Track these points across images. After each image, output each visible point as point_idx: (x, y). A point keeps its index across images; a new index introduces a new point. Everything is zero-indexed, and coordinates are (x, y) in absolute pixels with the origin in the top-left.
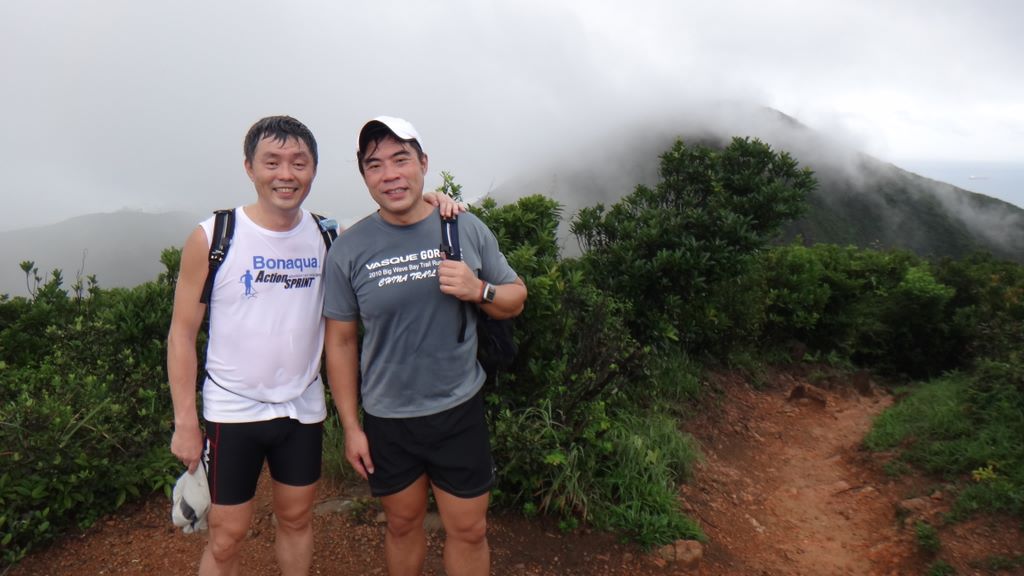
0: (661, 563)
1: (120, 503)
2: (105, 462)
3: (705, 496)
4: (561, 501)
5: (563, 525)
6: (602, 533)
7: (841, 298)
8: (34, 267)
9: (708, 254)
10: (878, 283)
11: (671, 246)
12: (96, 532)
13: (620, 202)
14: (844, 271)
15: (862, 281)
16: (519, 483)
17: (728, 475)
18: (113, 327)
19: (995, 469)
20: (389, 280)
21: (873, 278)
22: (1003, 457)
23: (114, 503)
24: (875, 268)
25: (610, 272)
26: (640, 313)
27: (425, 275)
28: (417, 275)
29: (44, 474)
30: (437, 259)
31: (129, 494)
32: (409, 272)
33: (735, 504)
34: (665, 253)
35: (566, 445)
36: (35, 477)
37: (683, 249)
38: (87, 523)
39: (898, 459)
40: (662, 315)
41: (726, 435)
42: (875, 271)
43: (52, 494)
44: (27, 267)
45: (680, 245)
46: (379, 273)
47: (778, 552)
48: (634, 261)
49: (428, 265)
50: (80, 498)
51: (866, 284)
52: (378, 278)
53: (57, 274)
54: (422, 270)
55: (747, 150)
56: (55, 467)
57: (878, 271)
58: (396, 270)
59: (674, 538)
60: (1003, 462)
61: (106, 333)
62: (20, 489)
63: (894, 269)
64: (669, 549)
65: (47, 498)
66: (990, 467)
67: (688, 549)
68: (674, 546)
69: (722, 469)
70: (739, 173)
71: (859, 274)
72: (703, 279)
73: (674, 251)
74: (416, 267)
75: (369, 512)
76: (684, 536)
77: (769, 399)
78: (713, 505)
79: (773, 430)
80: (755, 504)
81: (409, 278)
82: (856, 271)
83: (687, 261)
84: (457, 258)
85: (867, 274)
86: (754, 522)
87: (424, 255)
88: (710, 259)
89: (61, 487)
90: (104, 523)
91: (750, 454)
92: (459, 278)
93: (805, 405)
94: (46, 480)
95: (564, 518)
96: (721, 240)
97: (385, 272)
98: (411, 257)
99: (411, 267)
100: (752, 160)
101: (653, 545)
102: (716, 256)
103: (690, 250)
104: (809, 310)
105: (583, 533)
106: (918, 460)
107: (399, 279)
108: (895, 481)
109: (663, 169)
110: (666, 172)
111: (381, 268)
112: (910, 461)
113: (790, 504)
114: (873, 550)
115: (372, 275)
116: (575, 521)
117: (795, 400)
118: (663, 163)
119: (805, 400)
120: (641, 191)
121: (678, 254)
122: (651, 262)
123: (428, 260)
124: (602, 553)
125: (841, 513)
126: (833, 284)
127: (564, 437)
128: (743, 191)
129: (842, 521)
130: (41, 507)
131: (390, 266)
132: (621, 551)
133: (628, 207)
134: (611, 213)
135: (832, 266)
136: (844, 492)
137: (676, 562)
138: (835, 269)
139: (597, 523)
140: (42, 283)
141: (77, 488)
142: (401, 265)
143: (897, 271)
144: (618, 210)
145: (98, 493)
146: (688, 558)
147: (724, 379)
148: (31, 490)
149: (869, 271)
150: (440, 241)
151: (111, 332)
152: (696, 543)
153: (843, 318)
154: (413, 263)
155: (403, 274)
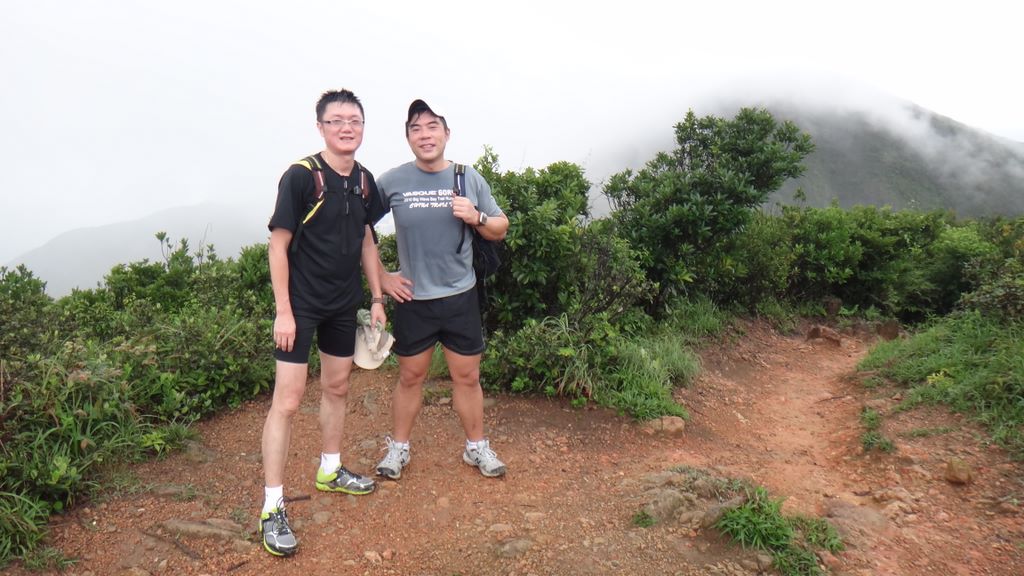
0: (651, 431)
1: (256, 392)
2: (246, 360)
3: (700, 397)
4: (573, 385)
5: (575, 402)
6: (606, 409)
7: (875, 255)
8: (167, 237)
9: (711, 207)
10: (913, 240)
11: (681, 202)
12: (241, 410)
13: (645, 168)
14: (878, 230)
15: (894, 239)
16: (543, 374)
17: (725, 385)
18: (239, 275)
19: (946, 374)
20: (416, 205)
21: (906, 236)
22: (955, 365)
23: (251, 393)
24: (908, 226)
25: (633, 227)
26: (658, 260)
27: (440, 205)
28: (435, 205)
29: (207, 369)
30: (449, 196)
31: (262, 387)
32: (430, 202)
33: (725, 404)
34: (674, 208)
35: (577, 344)
36: (200, 371)
37: (690, 204)
38: (234, 405)
39: (878, 375)
40: (678, 261)
41: (735, 361)
42: (909, 229)
43: (212, 382)
44: (161, 237)
45: (688, 201)
46: (410, 200)
47: (754, 435)
48: (651, 215)
49: (443, 199)
50: (230, 385)
51: (899, 240)
52: (410, 203)
53: (184, 243)
54: (439, 202)
55: (751, 118)
56: (213, 363)
57: (912, 229)
58: (421, 199)
59: (662, 414)
60: (953, 368)
61: (233, 280)
62: (189, 379)
63: (927, 227)
64: (657, 422)
65: (207, 385)
66: (941, 373)
67: (672, 422)
68: (662, 419)
69: (721, 381)
70: (745, 138)
71: (894, 232)
72: (709, 228)
73: (683, 206)
74: (435, 199)
75: (434, 398)
76: (670, 414)
77: (788, 340)
78: (707, 404)
79: (781, 360)
80: (744, 405)
81: (430, 206)
82: (890, 230)
83: (694, 213)
84: (464, 195)
85: (900, 232)
86: (739, 416)
87: (441, 192)
88: (713, 211)
89: (218, 377)
90: (246, 405)
91: (753, 375)
92: (464, 207)
93: (820, 344)
94: (206, 373)
95: (576, 398)
96: (722, 194)
97: (415, 199)
98: (432, 193)
99: (432, 199)
100: (756, 127)
101: (644, 418)
102: (720, 208)
103: (696, 204)
104: (842, 265)
105: (591, 409)
106: (894, 375)
107: (423, 205)
108: (871, 391)
109: (678, 137)
110: (681, 140)
111: (413, 197)
112: (887, 377)
113: (776, 407)
114: (834, 435)
115: (406, 200)
116: (585, 399)
117: (811, 340)
118: (677, 132)
119: (820, 340)
120: (662, 157)
121: (686, 207)
122: (665, 216)
123: (443, 196)
124: (605, 423)
125: (818, 414)
126: (865, 242)
127: (576, 339)
128: (747, 153)
129: (817, 419)
130: (205, 391)
131: (418, 196)
132: (620, 422)
133: (650, 171)
134: (637, 178)
135: (866, 226)
136: (827, 400)
137: (662, 431)
138: (870, 228)
139: (602, 402)
140: (173, 250)
141: (228, 379)
142: (425, 196)
143: (931, 228)
144: (643, 174)
145: (241, 384)
146: (672, 428)
147: (750, 325)
148: (197, 380)
149: (902, 229)
150: (453, 186)
151: (237, 280)
152: (680, 419)
153: (878, 275)
154: (433, 196)
155: (426, 202)
